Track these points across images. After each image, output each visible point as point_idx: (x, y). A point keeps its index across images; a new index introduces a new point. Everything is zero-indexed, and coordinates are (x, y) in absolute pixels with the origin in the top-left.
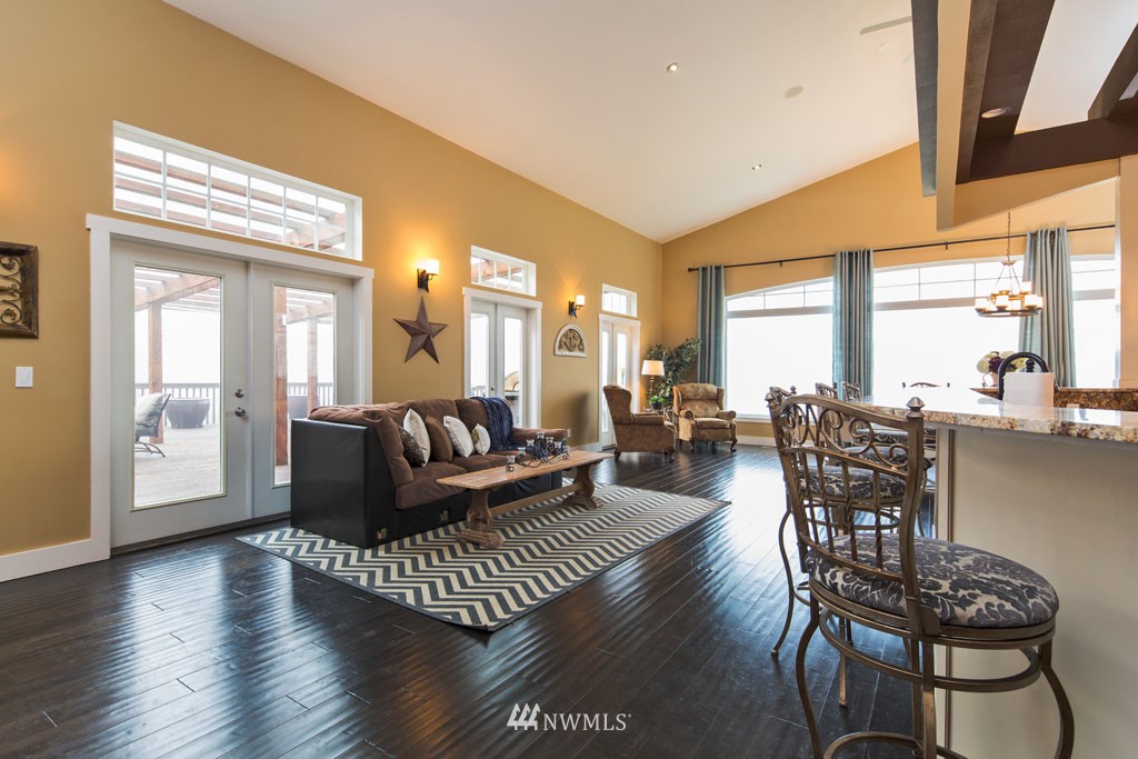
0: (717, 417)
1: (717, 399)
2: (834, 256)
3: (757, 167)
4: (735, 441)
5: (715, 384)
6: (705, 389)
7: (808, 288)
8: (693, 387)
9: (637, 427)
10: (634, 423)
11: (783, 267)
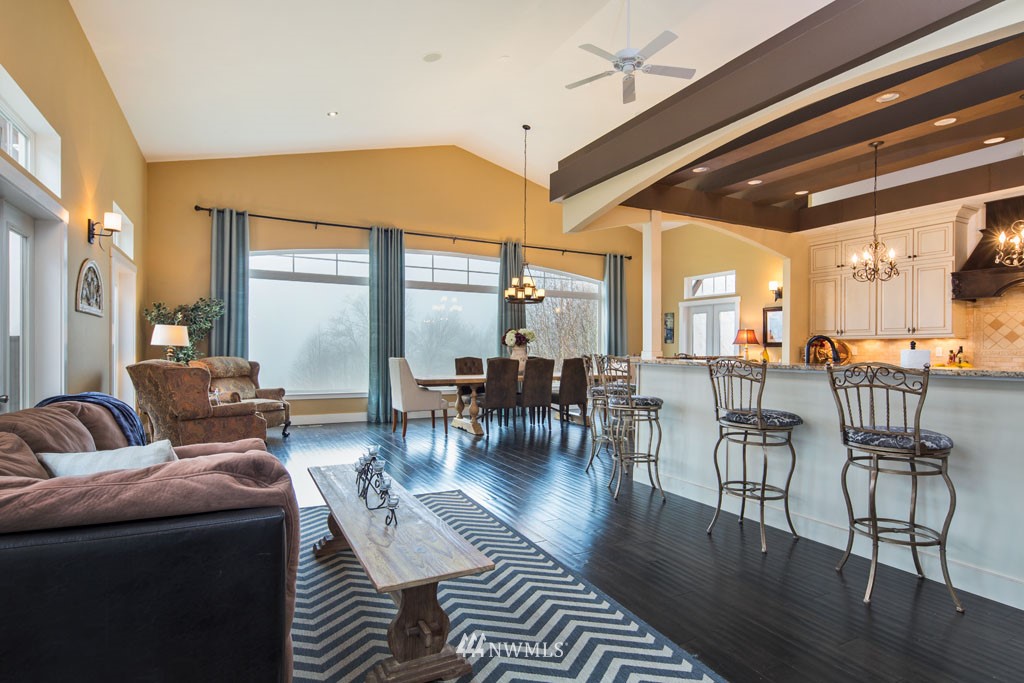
0: (257, 397)
1: (250, 374)
2: (371, 229)
3: (333, 114)
4: (288, 424)
5: (242, 357)
6: (237, 364)
7: (341, 256)
8: (222, 362)
9: (216, 422)
10: (213, 416)
11: (316, 229)
